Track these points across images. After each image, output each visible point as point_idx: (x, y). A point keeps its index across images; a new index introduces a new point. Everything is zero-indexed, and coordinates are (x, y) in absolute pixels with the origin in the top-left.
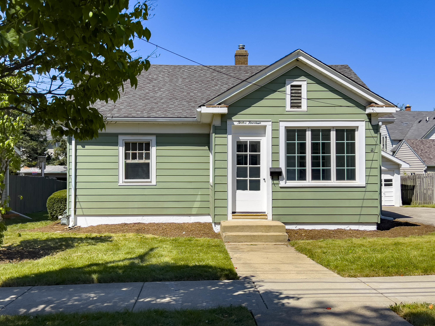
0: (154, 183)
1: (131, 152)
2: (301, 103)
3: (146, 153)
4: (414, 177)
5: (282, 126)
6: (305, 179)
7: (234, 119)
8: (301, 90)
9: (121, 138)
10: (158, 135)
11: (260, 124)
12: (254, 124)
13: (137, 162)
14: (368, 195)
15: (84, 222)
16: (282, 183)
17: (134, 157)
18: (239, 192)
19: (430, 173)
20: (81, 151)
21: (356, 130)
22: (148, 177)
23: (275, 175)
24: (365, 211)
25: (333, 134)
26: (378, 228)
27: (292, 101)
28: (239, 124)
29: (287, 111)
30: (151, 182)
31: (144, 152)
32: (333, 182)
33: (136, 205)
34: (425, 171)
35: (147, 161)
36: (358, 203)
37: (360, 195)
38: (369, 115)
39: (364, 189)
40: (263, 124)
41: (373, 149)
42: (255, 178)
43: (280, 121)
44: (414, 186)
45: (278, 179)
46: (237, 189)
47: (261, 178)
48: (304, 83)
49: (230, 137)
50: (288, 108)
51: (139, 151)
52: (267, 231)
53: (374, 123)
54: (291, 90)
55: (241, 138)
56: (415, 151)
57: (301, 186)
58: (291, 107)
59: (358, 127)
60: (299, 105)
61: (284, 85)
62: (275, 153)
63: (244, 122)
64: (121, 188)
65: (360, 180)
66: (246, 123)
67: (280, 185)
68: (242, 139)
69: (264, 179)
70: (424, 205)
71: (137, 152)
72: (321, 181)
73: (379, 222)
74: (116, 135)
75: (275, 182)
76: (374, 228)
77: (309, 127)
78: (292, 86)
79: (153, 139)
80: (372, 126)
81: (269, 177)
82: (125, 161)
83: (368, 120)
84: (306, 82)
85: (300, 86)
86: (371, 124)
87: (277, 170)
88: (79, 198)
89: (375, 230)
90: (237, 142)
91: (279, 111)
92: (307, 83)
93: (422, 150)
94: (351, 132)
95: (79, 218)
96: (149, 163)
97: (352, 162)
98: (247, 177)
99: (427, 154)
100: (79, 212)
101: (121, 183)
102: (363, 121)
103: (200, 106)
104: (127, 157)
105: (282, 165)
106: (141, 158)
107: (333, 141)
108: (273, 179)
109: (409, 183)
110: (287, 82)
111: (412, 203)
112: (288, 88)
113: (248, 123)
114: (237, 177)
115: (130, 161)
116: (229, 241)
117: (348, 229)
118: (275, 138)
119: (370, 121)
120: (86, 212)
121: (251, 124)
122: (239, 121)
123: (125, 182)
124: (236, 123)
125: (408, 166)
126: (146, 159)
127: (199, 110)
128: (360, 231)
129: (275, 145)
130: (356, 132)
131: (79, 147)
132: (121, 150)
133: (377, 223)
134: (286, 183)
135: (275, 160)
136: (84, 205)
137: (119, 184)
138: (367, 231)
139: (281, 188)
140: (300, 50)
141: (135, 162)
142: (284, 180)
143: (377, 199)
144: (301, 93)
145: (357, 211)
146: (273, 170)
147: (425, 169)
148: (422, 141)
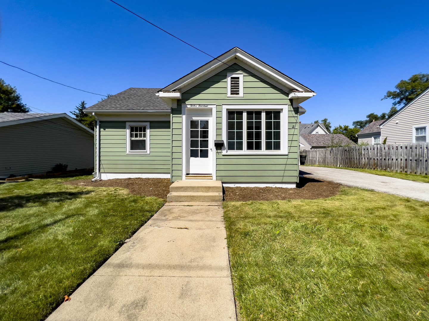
0: (148, 153)
1: (134, 133)
2: (239, 91)
3: (144, 134)
4: (306, 152)
5: (225, 108)
6: (242, 149)
7: (187, 103)
8: (239, 81)
9: (128, 124)
10: (151, 122)
11: (207, 107)
12: (202, 107)
13: (138, 139)
14: (290, 161)
15: (105, 177)
16: (224, 152)
17: (136, 136)
18: (192, 159)
19: (313, 149)
20: (103, 132)
21: (281, 112)
22: (145, 149)
23: (219, 146)
24: (287, 173)
25: (263, 115)
26: (297, 186)
27: (232, 90)
28: (191, 107)
29: (228, 97)
30: (147, 152)
31: (142, 133)
32: (263, 151)
33: (138, 166)
34: (311, 149)
35: (144, 139)
36: (282, 167)
37: (284, 161)
38: (291, 100)
39: (286, 157)
40: (209, 106)
41: (294, 126)
42: (204, 148)
43: (223, 104)
44: (306, 156)
45: (221, 149)
46: (191, 157)
47: (209, 149)
48: (241, 76)
49: (184, 117)
50: (229, 94)
51: (139, 132)
52: (207, 191)
53: (295, 106)
54: (231, 81)
55: (193, 118)
56: (305, 139)
57: (239, 154)
58: (232, 94)
59: (282, 109)
60: (238, 92)
61: (225, 77)
62: (219, 129)
63: (195, 105)
64: (128, 155)
65: (284, 149)
66: (196, 106)
67: (223, 154)
68: (195, 119)
69: (211, 149)
70: (313, 165)
71: (138, 133)
72: (254, 151)
73: (298, 182)
74: (125, 122)
75: (219, 151)
76: (294, 186)
77: (245, 109)
78: (232, 78)
79: (148, 124)
80: (293, 108)
81: (214, 147)
82: (131, 139)
83: (290, 104)
84: (242, 75)
85: (238, 78)
86: (292, 107)
87: (220, 142)
88: (102, 162)
89: (295, 188)
90: (191, 121)
91: (222, 96)
92: (244, 76)
93: (309, 139)
94: (277, 114)
95: (102, 174)
96: (145, 140)
97: (278, 136)
98: (198, 148)
99: (311, 141)
100: (102, 170)
101: (128, 153)
102: (286, 104)
103: (158, 92)
104: (131, 136)
105: (224, 138)
106: (141, 136)
107: (263, 120)
108: (217, 149)
109: (304, 154)
110: (228, 75)
111: (305, 164)
112: (229, 79)
113: (198, 106)
114: (191, 148)
115: (133, 139)
116: (171, 200)
117: (274, 187)
118: (219, 117)
119: (292, 105)
120: (106, 171)
121: (201, 107)
122: (191, 105)
123: (131, 152)
124: (189, 106)
125: (303, 146)
126: (144, 137)
127: (157, 94)
128: (283, 188)
129: (219, 123)
130: (281, 114)
131: (102, 130)
132: (128, 131)
133: (297, 183)
134: (227, 152)
135: (219, 135)
136: (105, 166)
137: (126, 153)
138: (289, 189)
139: (223, 155)
140: (237, 48)
141: (137, 139)
142: (226, 150)
143: (297, 164)
144: (239, 84)
145: (281, 173)
146: (217, 142)
147: (311, 148)
148: (309, 135)
